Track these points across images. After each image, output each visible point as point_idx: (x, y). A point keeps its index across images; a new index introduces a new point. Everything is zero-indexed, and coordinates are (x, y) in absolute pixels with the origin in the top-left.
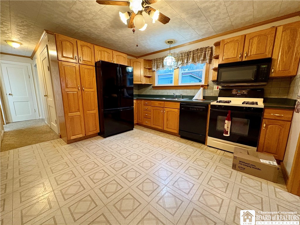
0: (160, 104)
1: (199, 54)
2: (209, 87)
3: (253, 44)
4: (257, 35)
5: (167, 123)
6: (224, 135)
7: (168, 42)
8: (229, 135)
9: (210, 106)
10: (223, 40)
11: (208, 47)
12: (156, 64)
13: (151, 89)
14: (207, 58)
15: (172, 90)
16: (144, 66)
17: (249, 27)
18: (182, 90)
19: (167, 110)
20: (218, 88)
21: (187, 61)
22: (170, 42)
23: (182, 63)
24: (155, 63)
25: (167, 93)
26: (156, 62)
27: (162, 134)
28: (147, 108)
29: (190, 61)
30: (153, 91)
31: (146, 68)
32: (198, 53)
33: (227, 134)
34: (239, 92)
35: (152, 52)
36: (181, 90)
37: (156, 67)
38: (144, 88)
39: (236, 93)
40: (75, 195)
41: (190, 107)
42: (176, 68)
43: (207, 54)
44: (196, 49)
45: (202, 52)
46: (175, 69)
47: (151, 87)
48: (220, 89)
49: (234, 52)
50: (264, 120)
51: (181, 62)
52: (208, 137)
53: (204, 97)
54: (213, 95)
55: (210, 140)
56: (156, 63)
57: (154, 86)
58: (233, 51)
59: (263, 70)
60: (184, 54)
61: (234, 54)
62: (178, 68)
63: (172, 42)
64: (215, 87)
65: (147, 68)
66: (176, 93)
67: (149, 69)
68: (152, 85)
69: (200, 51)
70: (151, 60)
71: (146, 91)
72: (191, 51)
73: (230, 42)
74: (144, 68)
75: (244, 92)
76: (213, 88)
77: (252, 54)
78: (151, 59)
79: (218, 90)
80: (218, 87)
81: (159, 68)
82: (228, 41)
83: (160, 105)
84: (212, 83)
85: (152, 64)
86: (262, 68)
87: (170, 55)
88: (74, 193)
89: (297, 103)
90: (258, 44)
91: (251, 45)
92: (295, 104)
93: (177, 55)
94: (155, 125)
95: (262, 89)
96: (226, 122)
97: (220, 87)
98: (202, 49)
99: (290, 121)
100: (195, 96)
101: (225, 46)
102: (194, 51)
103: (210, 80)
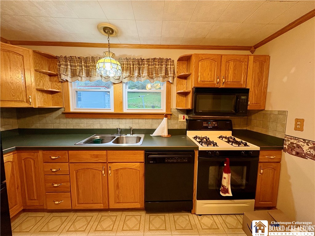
1: (157, 67)
2: (173, 116)
3: (229, 69)
4: (232, 59)
5: (117, 192)
8: (230, 195)
10: (197, 55)
11: (170, 59)
12: (69, 67)
13: (59, 117)
14: (170, 75)
15: (111, 120)
16: (36, 66)
17: (213, 47)
19: (114, 166)
20: (184, 119)
21: (139, 73)
22: (108, 31)
23: (129, 76)
24: (67, 65)
25: (101, 125)
26: (69, 63)
28: (58, 168)
29: (144, 75)
30: (64, 121)
31: (40, 72)
32: (156, 64)
33: (227, 193)
34: (209, 124)
35: (58, 40)
36: (128, 121)
37: (69, 73)
38: (39, 114)
39: (207, 125)
41: (164, 158)
42: (116, 82)
43: (169, 69)
44: (152, 58)
45: (162, 65)
46: (114, 84)
47: (59, 112)
48: (186, 119)
49: (211, 75)
50: (260, 165)
51: (128, 74)
52: (197, 201)
55: (201, 205)
56: (71, 66)
57: (67, 111)
58: (210, 73)
59: (242, 102)
60: (132, 62)
61: (210, 77)
62: (121, 82)
63: (112, 31)
64: (181, 116)
65: (44, 73)
66: (119, 126)
67: (50, 75)
68: (63, 109)
69: (159, 62)
70: (56, 58)
71: (44, 121)
72: (143, 59)
73: (205, 59)
74: (36, 70)
75: (215, 124)
76: (178, 118)
77: (229, 81)
78: (55, 55)
79: (185, 120)
80: (184, 116)
81: (79, 78)
82: (204, 58)
83: (97, 159)
84: (176, 110)
85: (60, 66)
86: (242, 99)
87: (111, 56)
89: (288, 143)
90: (234, 70)
91: (227, 70)
92: (283, 144)
93: (119, 59)
94: (85, 204)
95: (230, 121)
96: (225, 175)
97: (186, 117)
98: (161, 60)
99: (279, 162)
100: (155, 130)
101: (200, 63)
102: (149, 59)
103: (174, 106)
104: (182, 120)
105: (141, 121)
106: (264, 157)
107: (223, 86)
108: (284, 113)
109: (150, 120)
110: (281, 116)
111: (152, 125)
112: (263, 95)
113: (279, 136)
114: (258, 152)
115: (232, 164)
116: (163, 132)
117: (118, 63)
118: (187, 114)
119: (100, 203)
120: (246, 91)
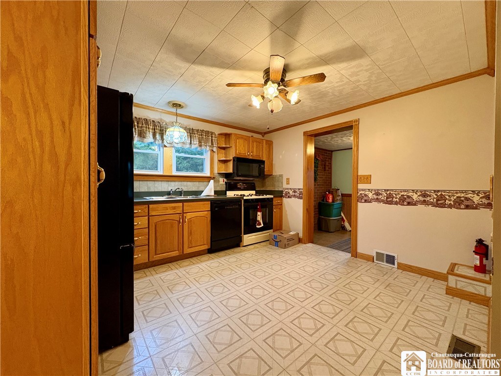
0: (174, 208)
1: (205, 137)
2: (216, 179)
4: (255, 140)
5: (190, 238)
6: (257, 227)
7: (174, 104)
8: (262, 225)
9: (243, 201)
10: (236, 134)
18: (180, 183)
19: (189, 216)
22: (177, 105)
25: (149, 188)
27: (186, 262)
29: (195, 142)
32: (204, 135)
33: (261, 225)
39: (240, 186)
40: (351, 341)
42: (168, 146)
43: (214, 140)
45: (208, 136)
46: (166, 147)
48: (226, 182)
49: (244, 149)
50: (274, 206)
52: (244, 235)
53: (216, 192)
54: (220, 190)
59: (262, 169)
61: (244, 151)
63: (180, 105)
64: (221, 180)
66: (168, 188)
73: (241, 138)
75: (245, 186)
76: (219, 181)
77: (254, 155)
79: (224, 183)
80: (223, 180)
82: (239, 137)
83: (175, 210)
84: (218, 174)
86: (262, 167)
87: (177, 125)
88: (349, 344)
89: (284, 192)
90: (256, 148)
91: (253, 147)
92: (282, 193)
93: (185, 129)
94: (162, 254)
95: (254, 183)
96: (259, 213)
97: (225, 180)
98: (207, 133)
99: (282, 205)
100: (203, 191)
101: (238, 141)
102: (198, 130)
103: (216, 171)
104: (222, 183)
105: (189, 183)
106: (275, 202)
107: (251, 158)
108: (281, 176)
109: (197, 183)
110: (281, 178)
111: (198, 187)
112: (271, 165)
113: (280, 189)
114: (272, 198)
115: (262, 207)
116: (211, 192)
117: (185, 131)
118: (226, 178)
119: (176, 251)
120: (263, 162)
